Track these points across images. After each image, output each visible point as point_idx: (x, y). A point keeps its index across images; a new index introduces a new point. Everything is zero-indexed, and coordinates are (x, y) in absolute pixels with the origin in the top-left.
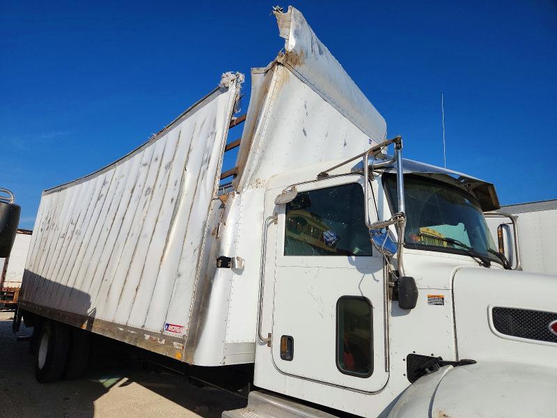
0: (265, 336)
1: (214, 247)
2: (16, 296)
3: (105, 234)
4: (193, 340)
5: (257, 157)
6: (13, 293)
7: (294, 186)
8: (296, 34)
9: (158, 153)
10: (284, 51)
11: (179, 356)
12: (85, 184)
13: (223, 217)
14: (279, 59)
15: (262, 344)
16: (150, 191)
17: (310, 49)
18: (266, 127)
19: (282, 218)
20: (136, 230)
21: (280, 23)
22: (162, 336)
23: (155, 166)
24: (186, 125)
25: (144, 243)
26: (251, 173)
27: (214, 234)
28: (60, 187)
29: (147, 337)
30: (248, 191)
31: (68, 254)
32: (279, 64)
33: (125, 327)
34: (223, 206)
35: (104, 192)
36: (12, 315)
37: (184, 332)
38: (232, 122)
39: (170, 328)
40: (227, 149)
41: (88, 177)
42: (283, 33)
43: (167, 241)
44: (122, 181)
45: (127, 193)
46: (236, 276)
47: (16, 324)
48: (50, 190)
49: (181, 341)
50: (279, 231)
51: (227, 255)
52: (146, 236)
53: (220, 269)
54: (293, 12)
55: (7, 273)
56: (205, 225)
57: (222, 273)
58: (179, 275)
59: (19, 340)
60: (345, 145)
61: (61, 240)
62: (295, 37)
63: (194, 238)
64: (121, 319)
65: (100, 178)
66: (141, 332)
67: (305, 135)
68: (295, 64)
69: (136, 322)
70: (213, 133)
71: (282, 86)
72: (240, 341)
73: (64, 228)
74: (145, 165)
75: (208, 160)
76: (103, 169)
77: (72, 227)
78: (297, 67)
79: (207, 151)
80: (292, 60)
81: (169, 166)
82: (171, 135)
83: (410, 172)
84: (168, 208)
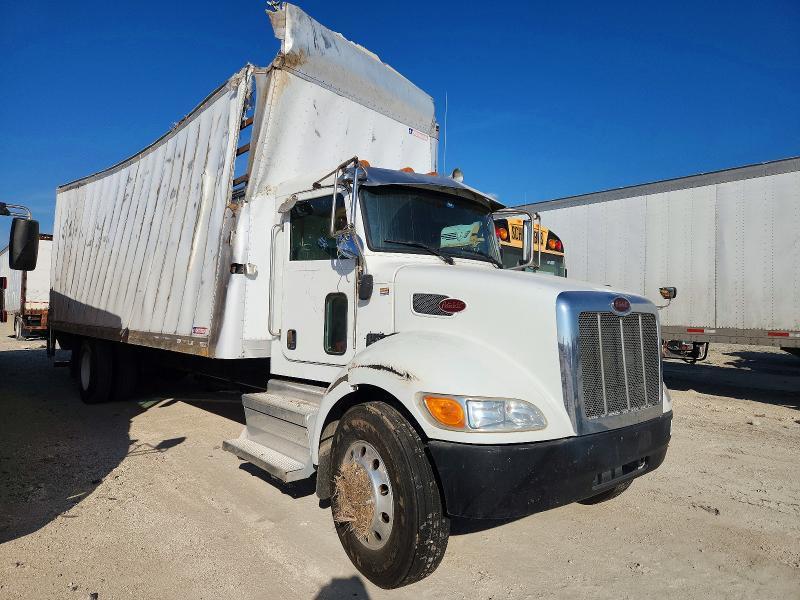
0: (276, 331)
1: (228, 254)
2: (44, 319)
3: (134, 242)
4: (214, 338)
5: (262, 165)
6: (40, 316)
7: (294, 196)
8: (293, 33)
9: (181, 148)
10: (280, 53)
11: (204, 353)
12: (107, 179)
13: (234, 225)
14: (276, 64)
15: (274, 339)
16: (175, 193)
17: (312, 46)
18: (268, 134)
19: (288, 225)
20: (164, 238)
21: (274, 23)
22: (191, 338)
23: (178, 162)
24: (204, 117)
25: (172, 250)
26: (258, 181)
27: (228, 242)
28: (78, 183)
29: (179, 341)
30: (258, 198)
31: (98, 266)
32: (275, 68)
33: (161, 335)
34: (234, 216)
35: (129, 191)
36: (44, 343)
37: (208, 332)
38: (243, 122)
39: (197, 330)
40: (239, 152)
41: (110, 171)
42: (278, 33)
43: (192, 248)
44: (147, 178)
45: (153, 194)
46: (249, 281)
47: (50, 351)
48: (67, 186)
49: (205, 340)
50: (285, 238)
51: (239, 261)
52: (173, 243)
53: (234, 275)
54: (288, 8)
55: (27, 291)
56: (221, 234)
57: (236, 278)
58: (202, 283)
59: (57, 365)
60: (374, 139)
61: (88, 249)
62: (292, 36)
63: (213, 246)
64: (156, 328)
65: (124, 172)
66: (174, 337)
67: (319, 135)
68: (295, 65)
69: (169, 330)
70: (227, 133)
71: (282, 91)
72: (259, 338)
73: (90, 234)
74: (169, 161)
75: (223, 165)
76: (126, 162)
77: (98, 232)
78: (298, 68)
79: (223, 153)
80: (291, 62)
81: (190, 166)
82: (192, 126)
83: (379, 184)
84: (191, 213)
